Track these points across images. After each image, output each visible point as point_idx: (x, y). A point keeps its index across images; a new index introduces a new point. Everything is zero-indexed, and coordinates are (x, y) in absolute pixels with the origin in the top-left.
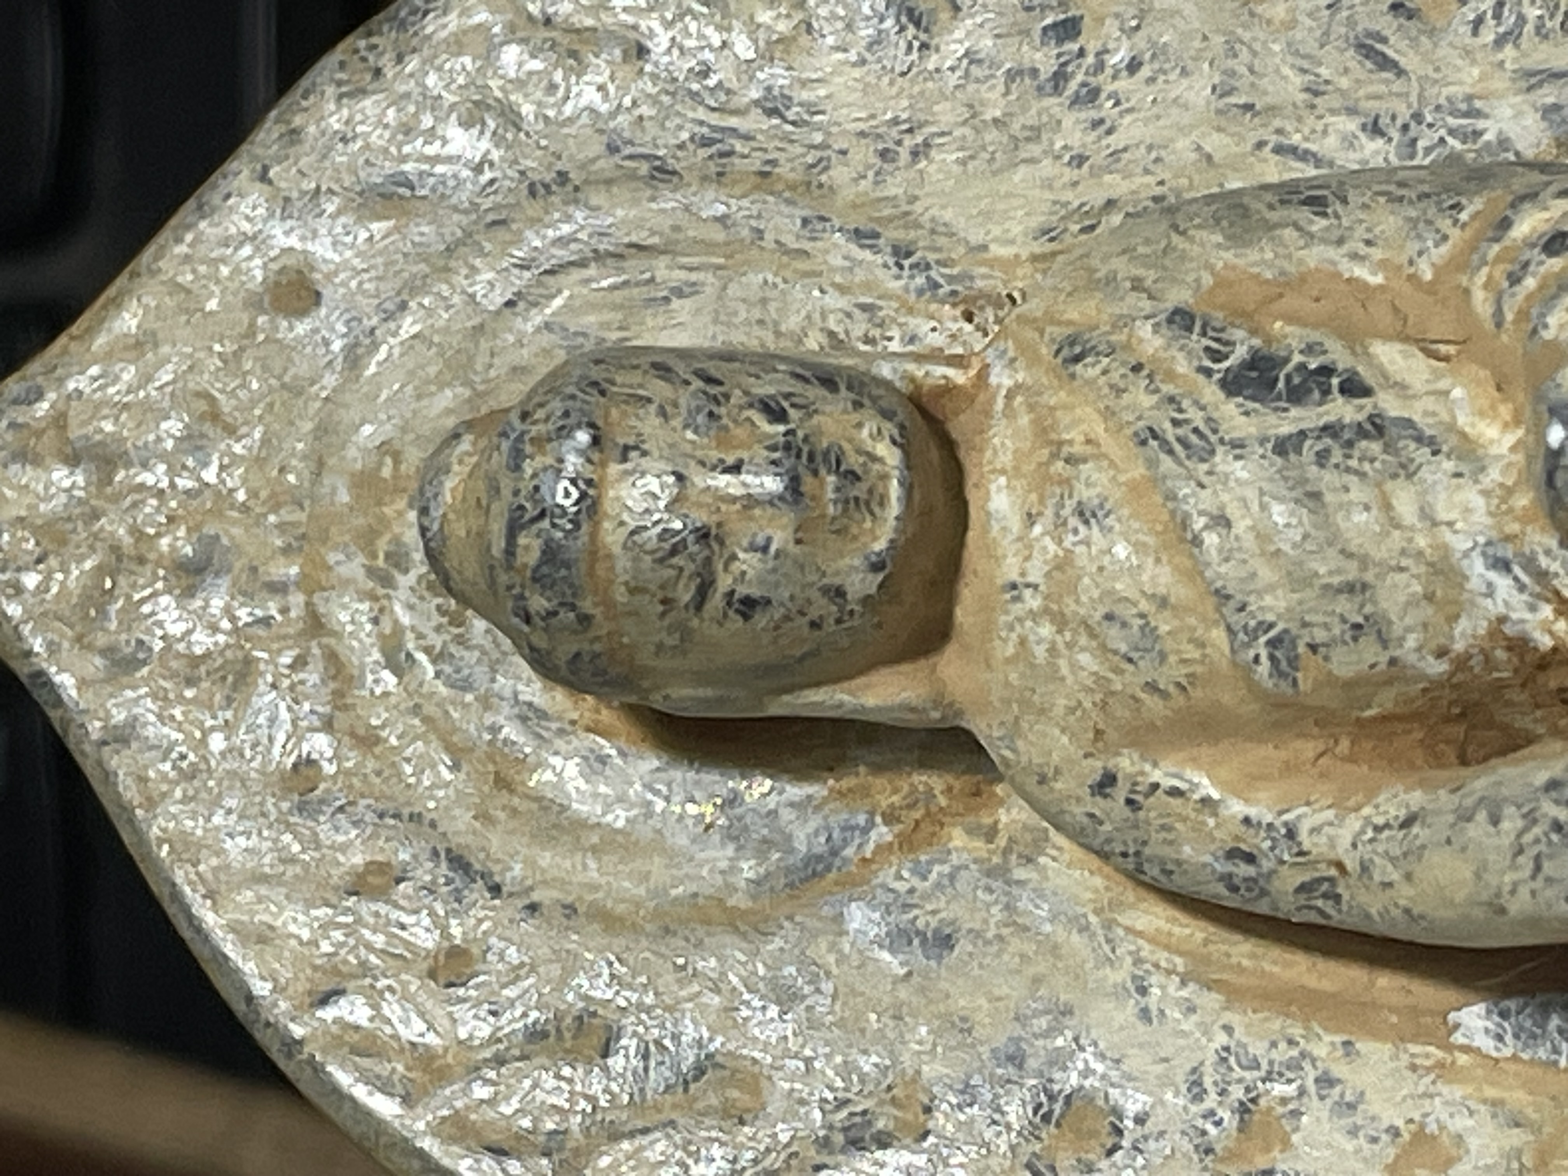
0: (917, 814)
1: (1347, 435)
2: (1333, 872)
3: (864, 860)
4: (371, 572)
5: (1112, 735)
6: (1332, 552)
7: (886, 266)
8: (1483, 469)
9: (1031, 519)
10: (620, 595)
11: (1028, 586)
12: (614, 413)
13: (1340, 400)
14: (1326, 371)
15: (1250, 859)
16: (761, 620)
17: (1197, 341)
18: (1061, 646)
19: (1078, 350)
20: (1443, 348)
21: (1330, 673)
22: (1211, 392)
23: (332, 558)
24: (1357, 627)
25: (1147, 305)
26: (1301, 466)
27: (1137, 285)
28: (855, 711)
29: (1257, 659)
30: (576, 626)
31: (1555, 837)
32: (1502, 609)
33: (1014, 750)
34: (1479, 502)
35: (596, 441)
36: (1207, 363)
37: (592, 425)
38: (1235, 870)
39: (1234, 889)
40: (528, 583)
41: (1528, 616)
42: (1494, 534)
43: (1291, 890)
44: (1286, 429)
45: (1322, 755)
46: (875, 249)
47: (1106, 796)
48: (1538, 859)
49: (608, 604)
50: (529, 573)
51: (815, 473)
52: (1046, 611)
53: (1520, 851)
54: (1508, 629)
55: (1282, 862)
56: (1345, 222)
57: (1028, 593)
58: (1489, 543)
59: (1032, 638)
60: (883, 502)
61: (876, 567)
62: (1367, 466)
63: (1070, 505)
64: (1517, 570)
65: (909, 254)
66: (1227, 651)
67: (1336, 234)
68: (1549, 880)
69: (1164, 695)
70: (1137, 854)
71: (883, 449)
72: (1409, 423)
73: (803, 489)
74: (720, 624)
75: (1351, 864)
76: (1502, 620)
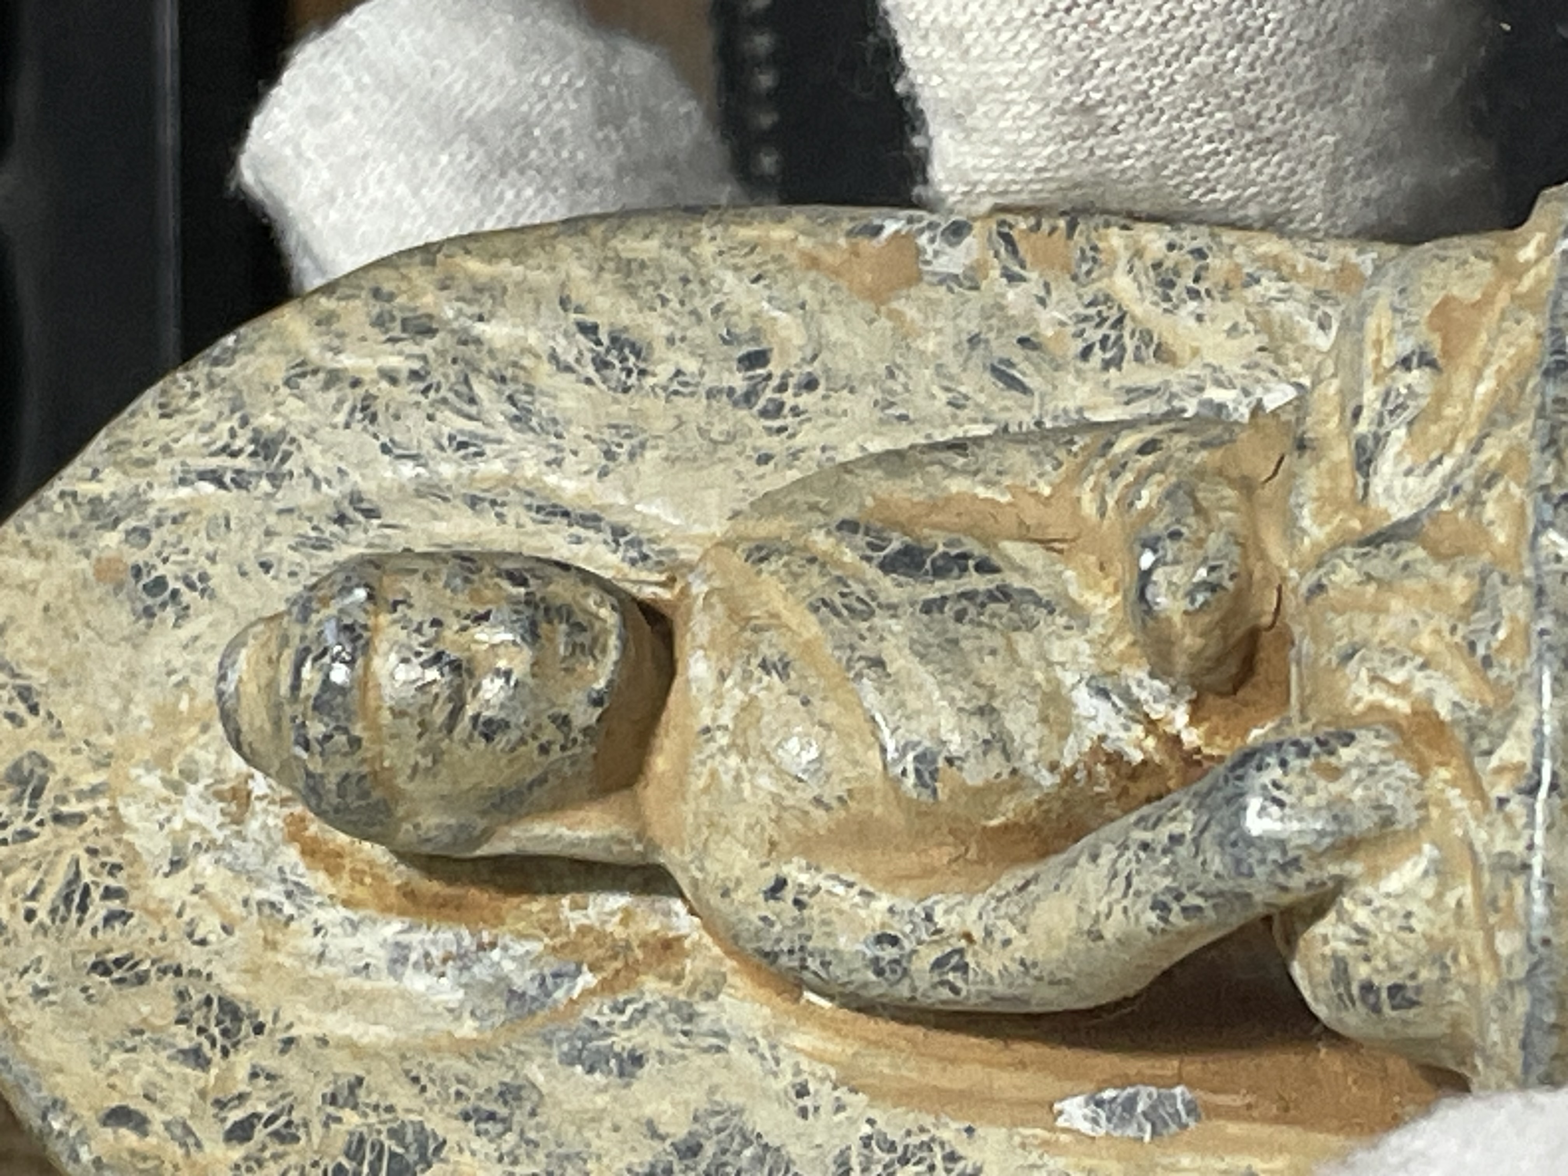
0: (618, 964)
1: (979, 600)
2: (963, 943)
3: (572, 1001)
4: (166, 782)
5: (785, 846)
6: (965, 684)
7: (605, 542)
8: (1088, 625)
9: (722, 677)
10: (386, 717)
11: (719, 728)
12: (386, 581)
13: (975, 575)
14: (965, 556)
15: (894, 941)
16: (501, 741)
17: (860, 539)
18: (744, 772)
19: (764, 553)
20: (1057, 545)
21: (964, 783)
22: (872, 572)
23: (134, 772)
24: (986, 742)
25: (821, 519)
26: (944, 622)
27: (813, 507)
28: (573, 845)
29: (904, 773)
30: (347, 749)
31: (1142, 855)
32: (1102, 731)
33: (702, 869)
34: (1085, 648)
35: (370, 597)
36: (869, 553)
37: (366, 586)
38: (880, 954)
39: (880, 972)
40: (310, 712)
41: (1123, 734)
42: (1097, 671)
43: (928, 967)
44: (933, 595)
45: (956, 859)
46: (599, 530)
47: (777, 899)
48: (1128, 878)
49: (374, 726)
50: (311, 702)
51: (550, 622)
52: (733, 745)
53: (1115, 876)
54: (1108, 747)
55: (920, 942)
56: (981, 459)
57: (719, 734)
58: (1092, 677)
59: (721, 769)
60: (604, 651)
61: (597, 702)
62: (996, 622)
63: (756, 662)
64: (1115, 698)
65: (625, 534)
66: (880, 767)
67: (973, 468)
68: (1138, 894)
69: (828, 808)
70: (802, 948)
71: (604, 612)
72: (1031, 592)
73: (540, 631)
74: (467, 746)
75: (978, 934)
76: (1103, 738)
